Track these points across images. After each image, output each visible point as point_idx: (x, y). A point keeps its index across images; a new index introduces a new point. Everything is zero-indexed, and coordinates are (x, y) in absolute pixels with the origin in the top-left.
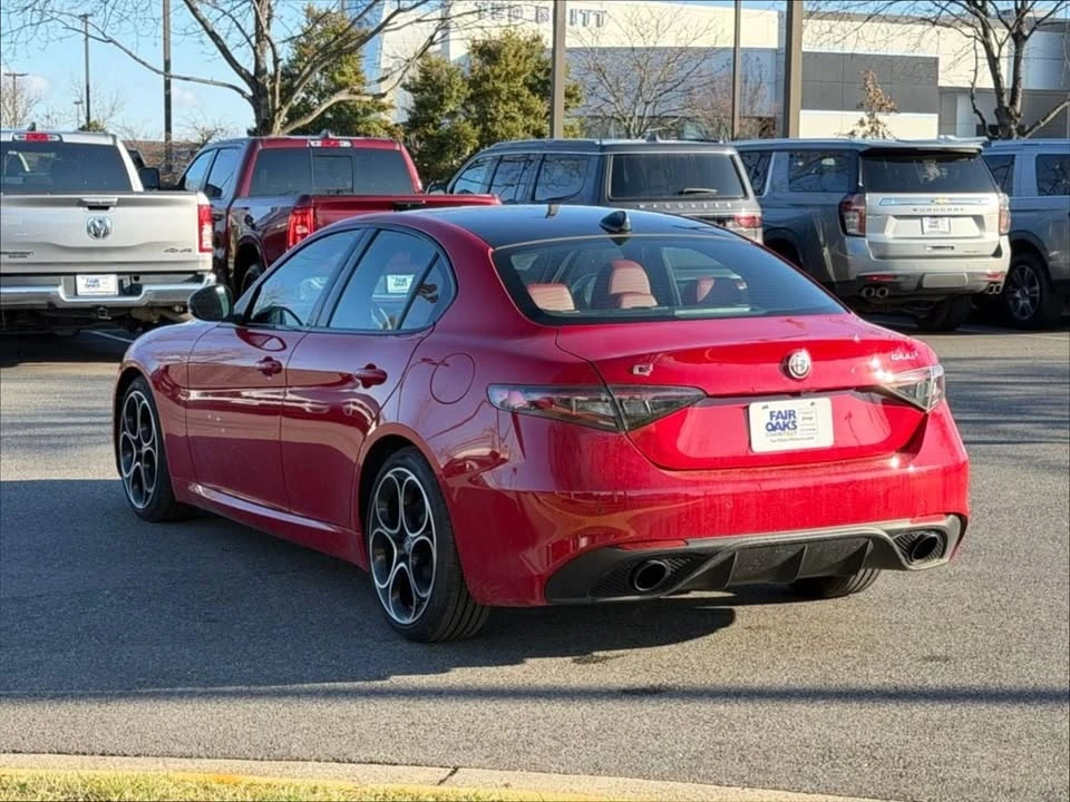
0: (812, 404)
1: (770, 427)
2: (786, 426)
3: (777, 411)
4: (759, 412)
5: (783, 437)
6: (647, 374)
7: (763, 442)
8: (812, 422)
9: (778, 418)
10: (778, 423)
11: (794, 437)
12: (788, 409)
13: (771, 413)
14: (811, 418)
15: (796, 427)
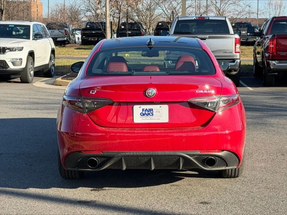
0: (160, 107)
1: (142, 114)
2: (149, 114)
3: (145, 108)
4: (137, 109)
5: (147, 118)
6: (94, 93)
7: (138, 119)
8: (160, 113)
9: (145, 111)
10: (145, 113)
11: (152, 118)
12: (150, 108)
14: (160, 112)
15: (153, 115)
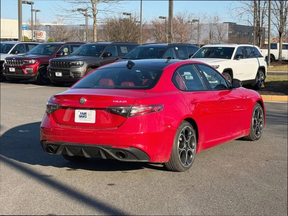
1: (80, 116)
2: (84, 116)
3: (82, 112)
4: (78, 112)
5: (83, 119)
7: (77, 120)
8: (91, 116)
9: (82, 114)
10: (82, 116)
11: (86, 120)
12: (85, 112)
13: (81, 113)
14: (90, 115)
15: (86, 117)
